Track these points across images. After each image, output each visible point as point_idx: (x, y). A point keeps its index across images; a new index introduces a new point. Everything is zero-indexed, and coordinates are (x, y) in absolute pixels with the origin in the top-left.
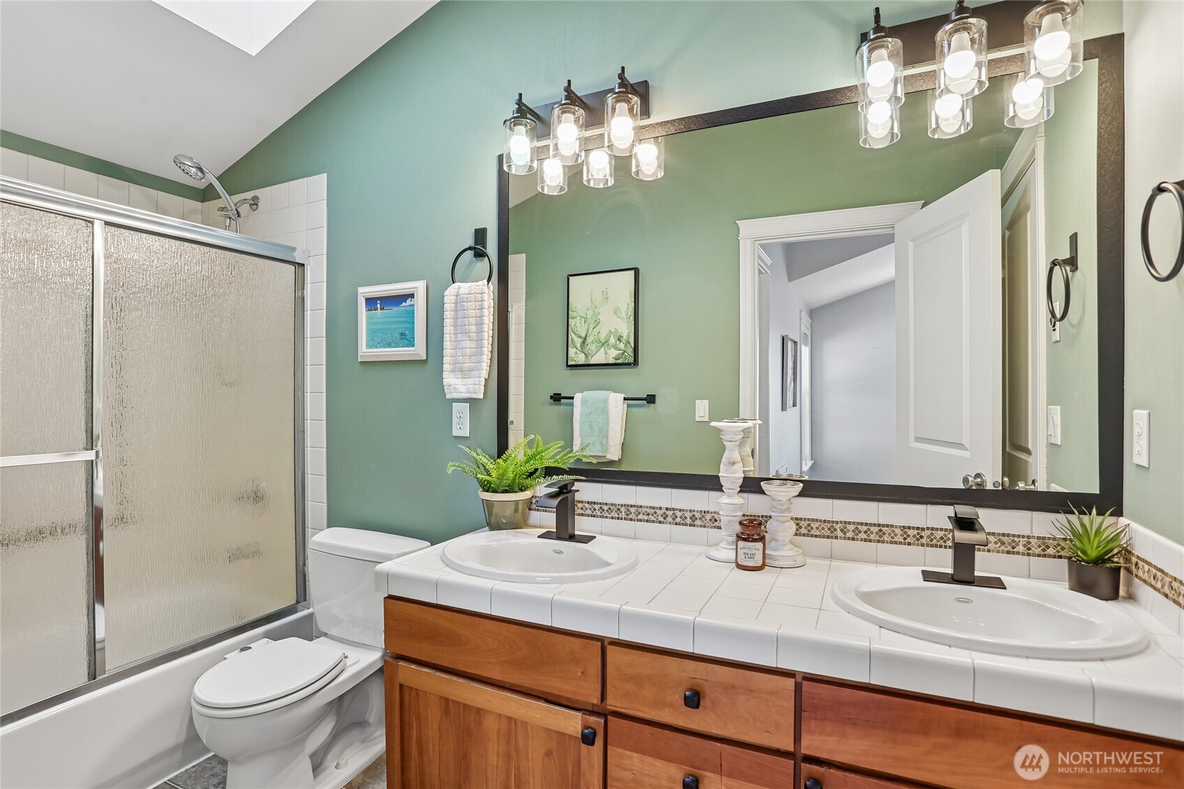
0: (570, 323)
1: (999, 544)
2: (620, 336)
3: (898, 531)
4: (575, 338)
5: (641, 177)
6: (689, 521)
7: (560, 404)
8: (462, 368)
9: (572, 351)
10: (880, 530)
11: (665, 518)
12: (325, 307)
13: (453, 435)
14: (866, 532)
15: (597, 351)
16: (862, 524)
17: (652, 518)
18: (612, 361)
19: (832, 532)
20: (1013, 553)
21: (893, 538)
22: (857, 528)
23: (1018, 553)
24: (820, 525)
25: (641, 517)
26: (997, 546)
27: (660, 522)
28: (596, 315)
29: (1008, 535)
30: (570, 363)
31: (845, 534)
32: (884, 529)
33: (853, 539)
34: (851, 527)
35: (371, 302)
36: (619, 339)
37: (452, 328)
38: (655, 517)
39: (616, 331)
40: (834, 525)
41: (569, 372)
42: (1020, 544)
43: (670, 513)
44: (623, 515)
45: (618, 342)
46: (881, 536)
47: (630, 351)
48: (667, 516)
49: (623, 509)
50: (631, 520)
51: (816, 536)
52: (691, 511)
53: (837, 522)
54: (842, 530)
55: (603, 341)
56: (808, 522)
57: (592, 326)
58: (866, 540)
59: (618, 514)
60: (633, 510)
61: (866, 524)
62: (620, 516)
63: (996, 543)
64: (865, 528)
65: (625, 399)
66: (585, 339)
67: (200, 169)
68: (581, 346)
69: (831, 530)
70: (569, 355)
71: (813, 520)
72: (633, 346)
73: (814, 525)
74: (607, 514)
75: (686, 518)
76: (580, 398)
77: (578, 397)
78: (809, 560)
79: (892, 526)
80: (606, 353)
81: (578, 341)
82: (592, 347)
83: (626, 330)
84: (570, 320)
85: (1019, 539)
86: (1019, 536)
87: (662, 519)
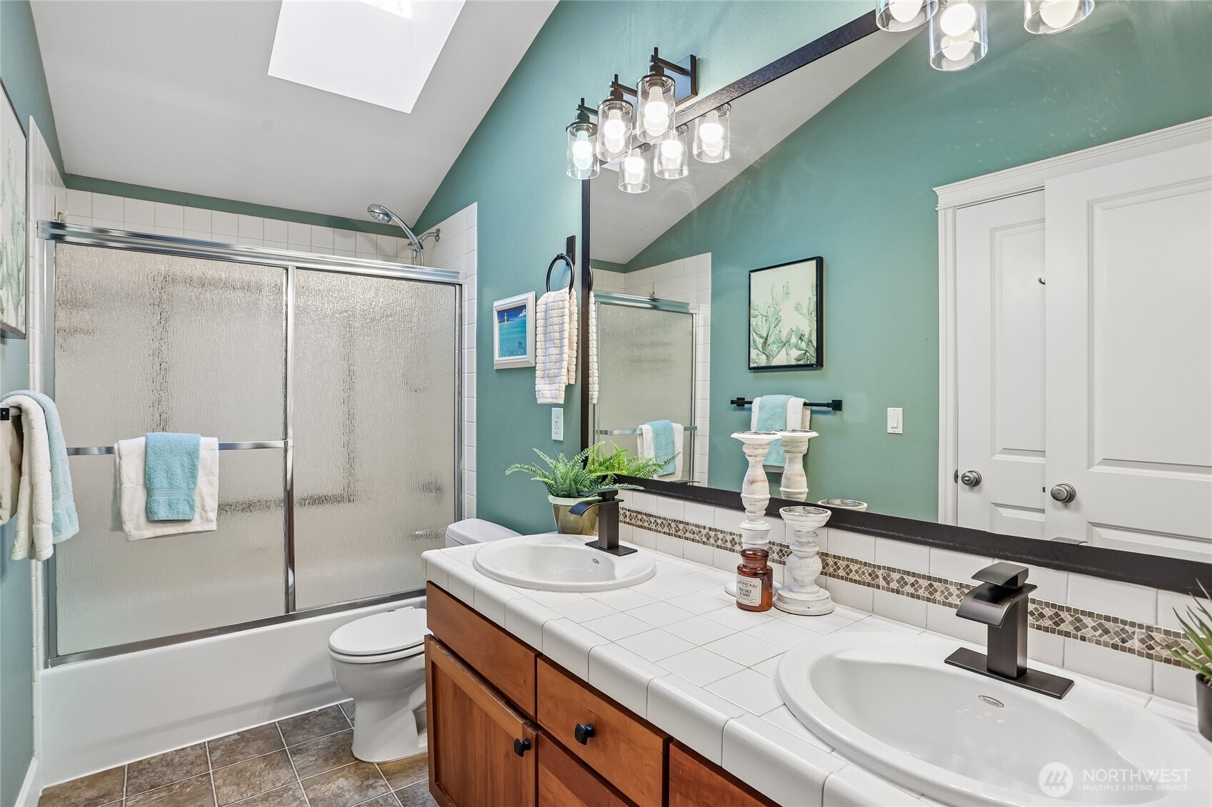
0: (751, 323)
1: (1100, 632)
2: (802, 334)
3: (953, 589)
4: (757, 338)
5: (706, 160)
6: (729, 545)
7: (744, 409)
8: (548, 374)
9: (754, 352)
10: (931, 585)
11: (708, 539)
12: (476, 322)
13: (553, 438)
14: (913, 585)
15: (779, 352)
16: (908, 573)
17: (697, 538)
18: (793, 362)
19: (873, 579)
20: (1124, 649)
21: (947, 599)
22: (902, 578)
23: (1131, 651)
24: (860, 568)
25: (688, 535)
26: (1098, 633)
27: (704, 543)
28: (777, 312)
29: (1115, 620)
30: (752, 365)
31: (888, 583)
32: (936, 584)
33: (898, 592)
34: (896, 576)
35: (501, 313)
36: (800, 338)
37: (542, 335)
38: (699, 537)
39: (798, 329)
40: (876, 570)
41: (751, 375)
42: (1136, 636)
43: (712, 534)
44: (673, 531)
45: (799, 341)
46: (931, 594)
47: (812, 352)
48: (710, 537)
49: (673, 525)
50: (680, 537)
51: (855, 581)
52: (731, 534)
53: (879, 567)
54: (885, 579)
55: (784, 340)
56: (847, 563)
57: (773, 325)
58: (912, 596)
59: (669, 530)
60: (681, 526)
61: (914, 575)
62: (671, 532)
63: (1094, 629)
64: (912, 580)
65: (805, 404)
66: (766, 339)
67: (387, 215)
68: (762, 347)
69: (873, 576)
70: (751, 357)
71: (852, 561)
72: (815, 345)
73: (854, 567)
74: (660, 529)
75: (726, 541)
76: (758, 403)
77: (757, 402)
78: (839, 609)
79: (946, 582)
80: (787, 354)
81: (760, 341)
82: (773, 348)
83: (808, 327)
84: (752, 319)
85: (1133, 629)
86: (1133, 624)
87: (705, 540)
